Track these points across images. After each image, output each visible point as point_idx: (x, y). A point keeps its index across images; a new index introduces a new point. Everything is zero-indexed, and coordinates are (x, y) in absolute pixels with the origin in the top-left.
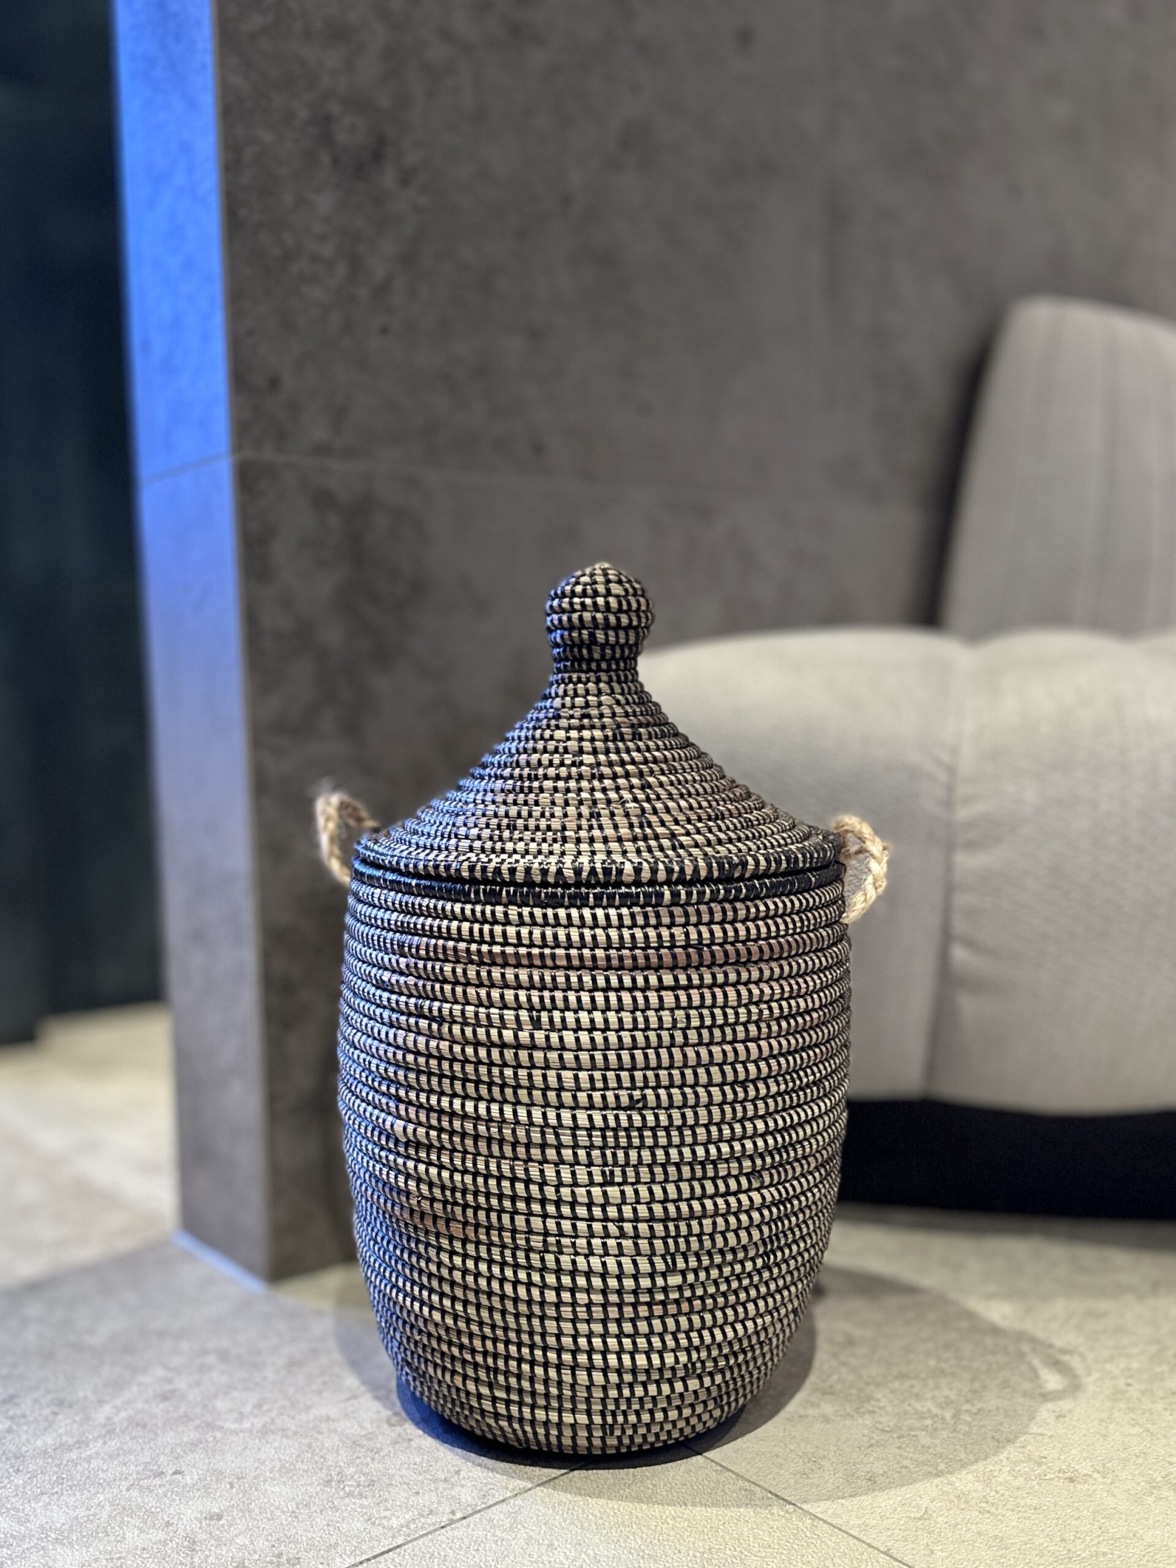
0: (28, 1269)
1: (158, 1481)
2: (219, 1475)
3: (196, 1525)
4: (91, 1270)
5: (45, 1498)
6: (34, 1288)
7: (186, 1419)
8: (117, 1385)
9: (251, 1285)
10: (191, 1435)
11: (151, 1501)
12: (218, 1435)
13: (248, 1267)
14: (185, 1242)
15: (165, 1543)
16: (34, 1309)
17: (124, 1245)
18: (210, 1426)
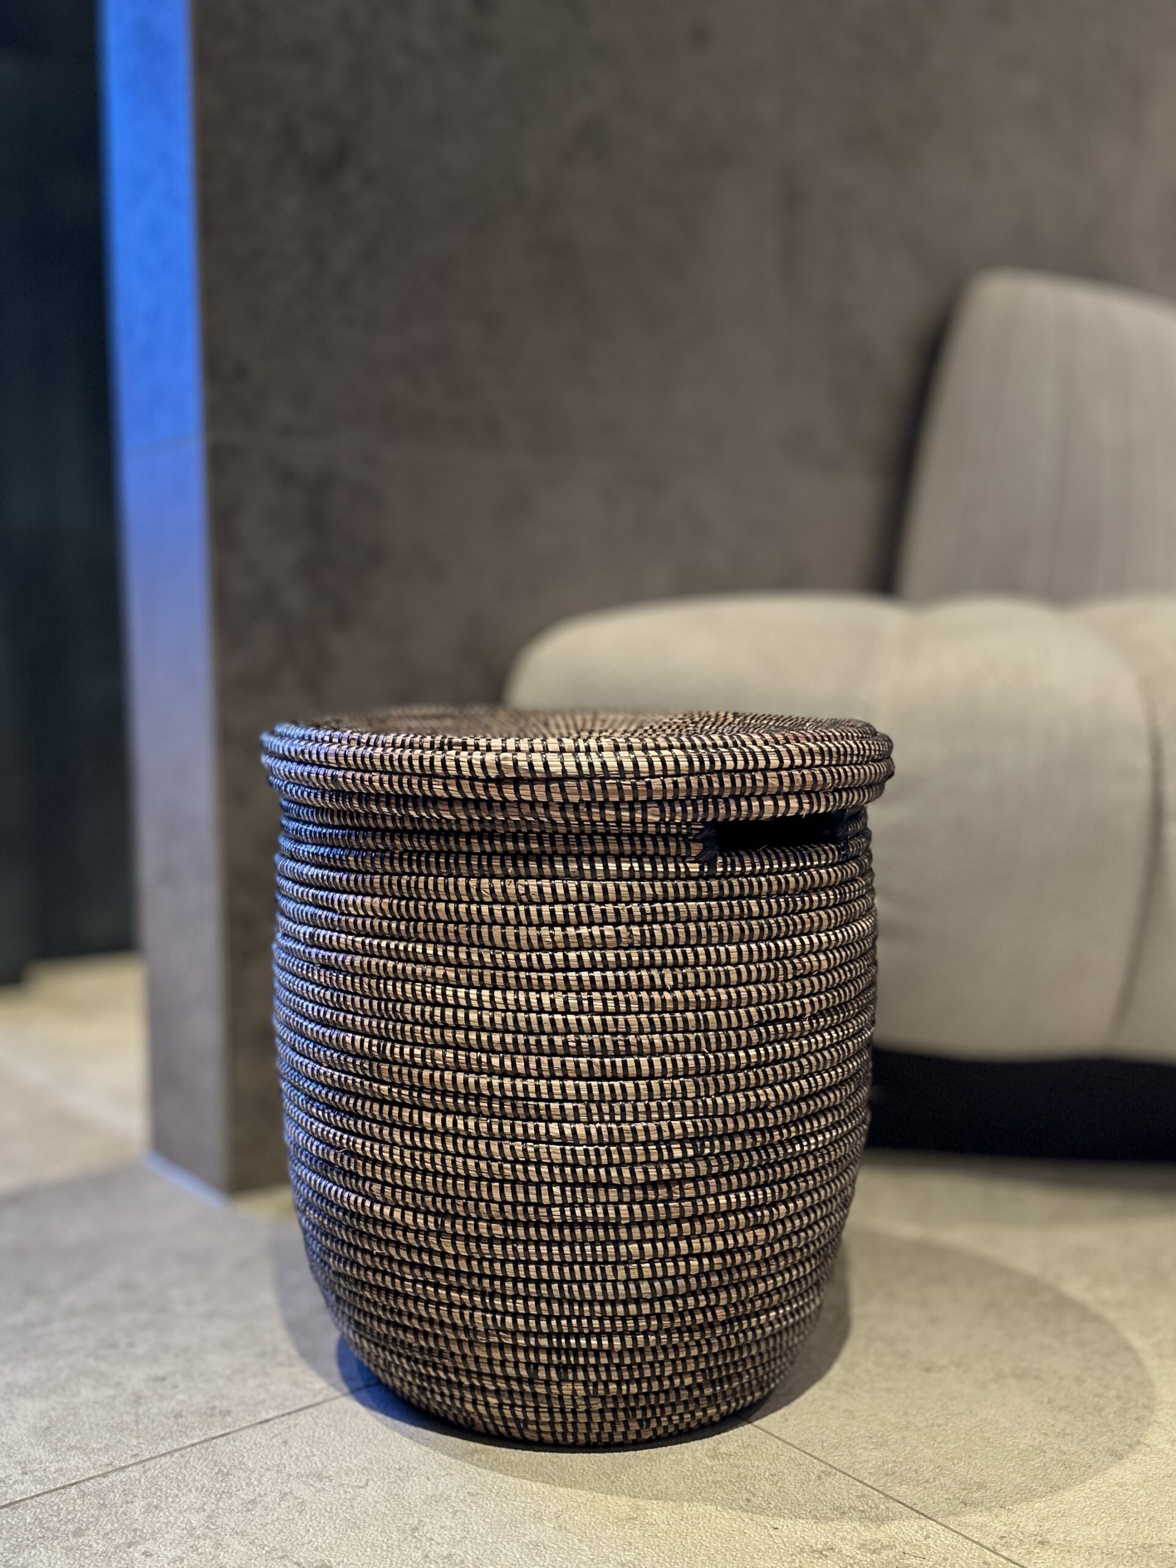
2: (167, 1348)
3: (142, 1385)
5: (12, 1363)
7: (142, 1305)
8: (82, 1277)
10: (144, 1318)
12: (169, 1317)
13: (207, 1179)
14: (155, 1165)
17: (98, 1163)
18: (162, 1311)
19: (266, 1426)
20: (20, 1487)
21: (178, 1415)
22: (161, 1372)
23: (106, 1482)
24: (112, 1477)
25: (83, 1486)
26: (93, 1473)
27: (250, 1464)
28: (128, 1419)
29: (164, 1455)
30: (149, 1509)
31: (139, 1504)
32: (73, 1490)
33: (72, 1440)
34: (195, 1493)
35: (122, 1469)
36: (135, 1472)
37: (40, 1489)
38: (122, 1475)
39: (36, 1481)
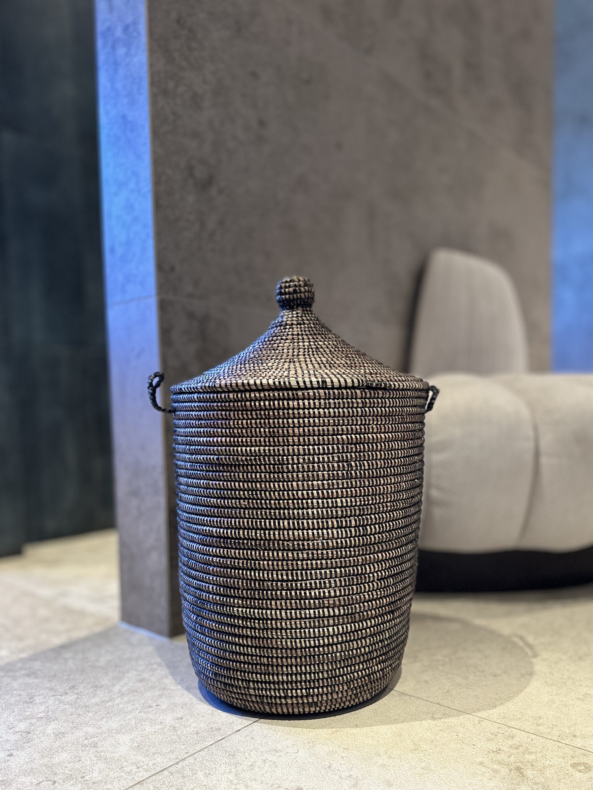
0: (57, 641)
1: (150, 709)
2: (176, 705)
3: (173, 722)
4: (85, 640)
5: (105, 720)
6: (64, 647)
7: (153, 687)
8: (119, 679)
9: (163, 640)
10: (157, 693)
11: (151, 716)
12: (170, 691)
13: (159, 632)
14: (125, 626)
15: (163, 729)
16: (68, 655)
17: (98, 629)
18: (165, 689)
19: (240, 732)
20: (140, 774)
21: (197, 733)
22: (179, 716)
23: (179, 766)
24: (181, 764)
25: (169, 769)
26: (171, 763)
27: (242, 749)
28: (175, 737)
29: (200, 751)
30: (207, 775)
31: (200, 775)
32: (166, 772)
33: (153, 750)
34: (223, 766)
35: (184, 759)
36: (191, 760)
37: (149, 774)
38: (185, 762)
39: (146, 771)
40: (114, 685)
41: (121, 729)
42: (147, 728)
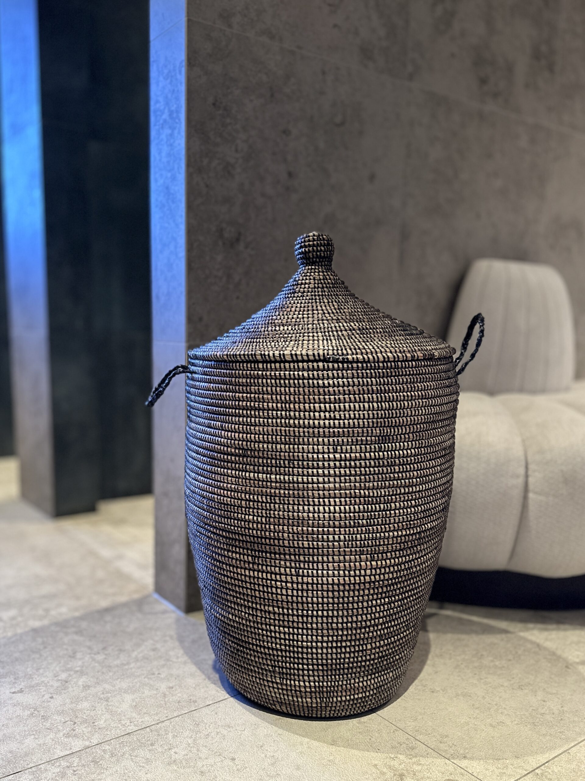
0: (104, 603)
1: (153, 676)
2: (172, 675)
3: (165, 690)
4: (125, 605)
5: (119, 680)
6: (107, 610)
7: (161, 657)
8: (138, 645)
9: (181, 614)
10: (162, 662)
11: (151, 682)
12: (171, 663)
13: (178, 607)
14: (156, 596)
15: (156, 694)
16: (108, 618)
17: (136, 596)
18: (168, 660)
19: (209, 707)
20: (131, 728)
21: (179, 702)
22: (171, 685)
23: (158, 726)
24: (160, 724)
25: (151, 728)
26: (153, 723)
27: (205, 721)
28: (163, 703)
29: (176, 717)
30: (174, 737)
31: (170, 735)
32: (148, 729)
33: (145, 710)
34: (188, 732)
35: (163, 722)
36: (167, 723)
37: (137, 728)
38: (163, 724)
39: (135, 725)
40: (133, 651)
41: (128, 690)
42: (145, 692)
